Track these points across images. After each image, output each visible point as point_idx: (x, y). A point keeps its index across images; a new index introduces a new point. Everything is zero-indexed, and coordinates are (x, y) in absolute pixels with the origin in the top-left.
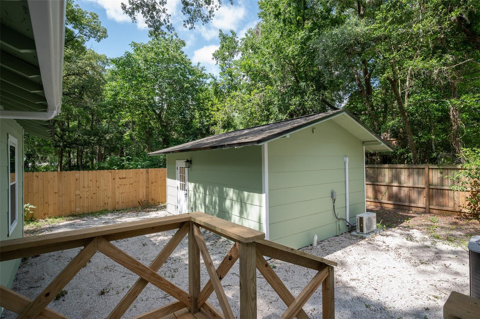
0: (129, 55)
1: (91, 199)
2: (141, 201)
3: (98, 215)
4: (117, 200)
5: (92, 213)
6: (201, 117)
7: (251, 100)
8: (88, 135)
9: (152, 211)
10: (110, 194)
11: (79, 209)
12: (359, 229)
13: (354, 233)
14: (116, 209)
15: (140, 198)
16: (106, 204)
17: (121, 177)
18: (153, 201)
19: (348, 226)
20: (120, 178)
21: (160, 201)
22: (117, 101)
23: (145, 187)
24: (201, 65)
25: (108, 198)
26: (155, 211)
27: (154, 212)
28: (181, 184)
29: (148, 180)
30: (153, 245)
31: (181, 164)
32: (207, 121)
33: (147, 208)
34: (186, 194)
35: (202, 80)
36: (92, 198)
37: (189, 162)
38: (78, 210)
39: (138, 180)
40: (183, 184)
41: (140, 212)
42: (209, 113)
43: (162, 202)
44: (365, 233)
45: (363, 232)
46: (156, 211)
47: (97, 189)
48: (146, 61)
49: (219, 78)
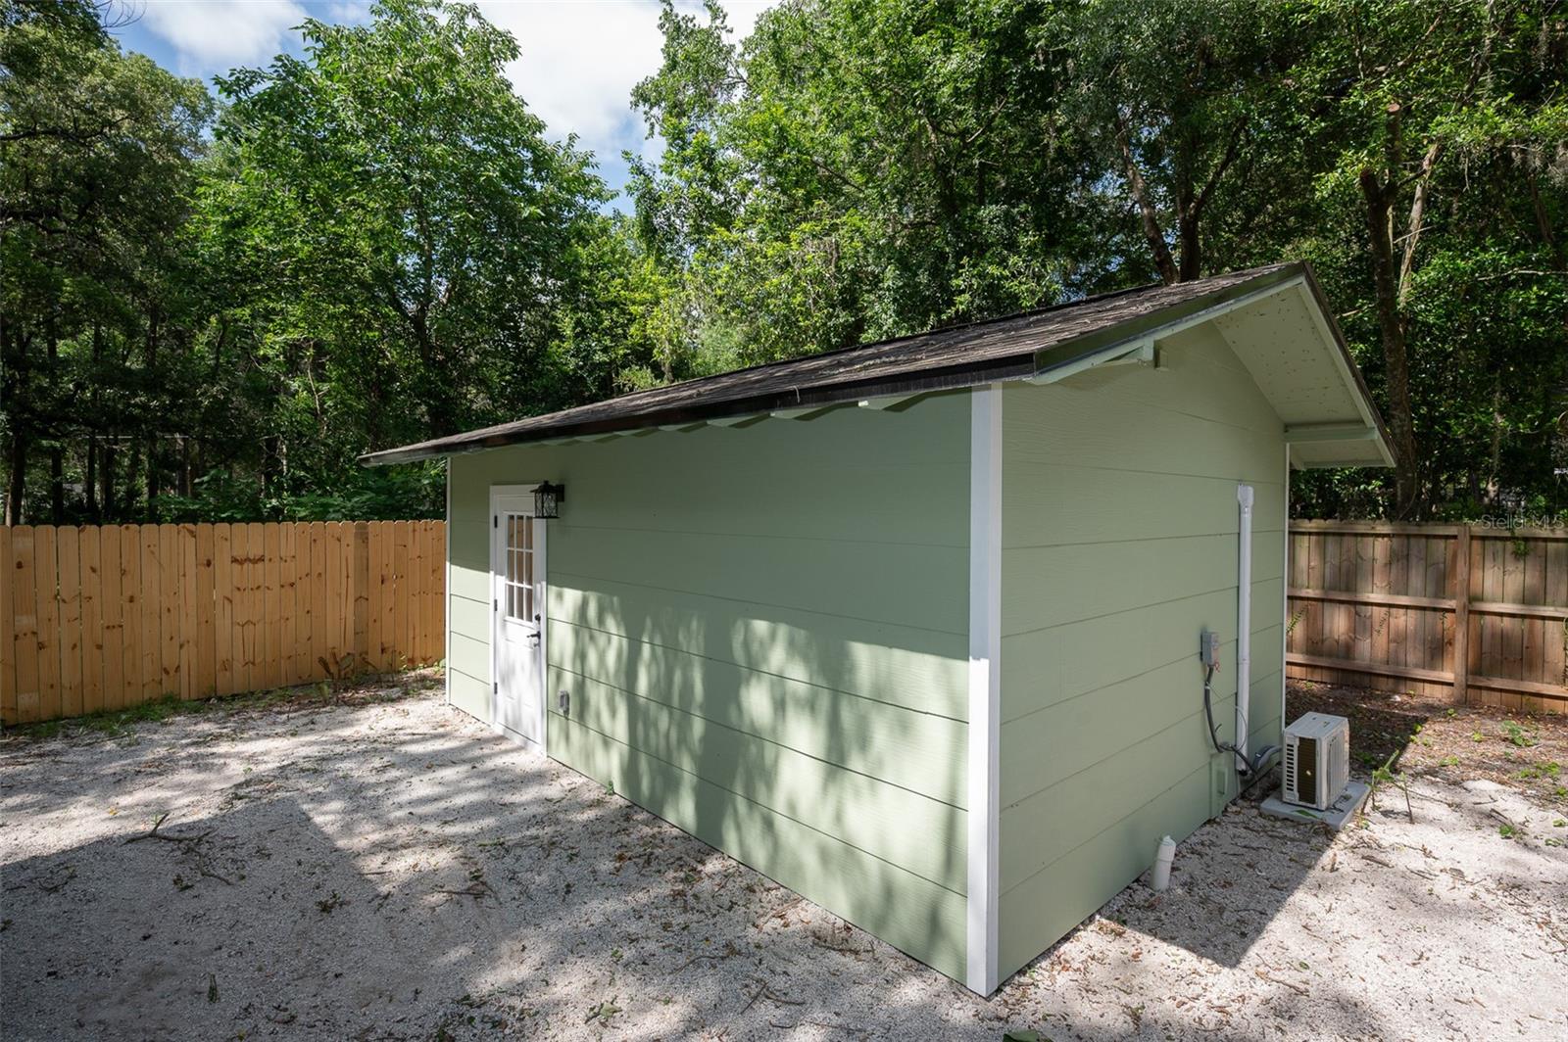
0: (291, 70)
1: (97, 652)
2: (334, 655)
3: (124, 723)
4: (222, 654)
5: (99, 715)
6: (582, 333)
7: (787, 263)
8: (123, 386)
9: (382, 701)
10: (188, 628)
11: (35, 697)
12: (1295, 787)
13: (1270, 805)
14: (219, 694)
15: (330, 645)
16: (167, 673)
17: (239, 553)
18: (387, 657)
19: (1243, 773)
20: (235, 560)
21: (417, 654)
22: (244, 252)
23: (351, 600)
24: (579, 148)
25: (181, 646)
26: (392, 700)
27: (390, 709)
28: (511, 588)
29: (364, 567)
30: (376, 902)
31: (513, 501)
32: (605, 350)
33: (357, 687)
34: (538, 635)
35: (582, 201)
36: (100, 647)
37: (553, 492)
38: (26, 700)
39: (320, 569)
40: (520, 590)
41: (326, 703)
42: (611, 319)
43: (425, 660)
44: (1324, 806)
45: (1314, 802)
46: (399, 699)
47: (127, 606)
48: (365, 99)
49: (660, 177)
